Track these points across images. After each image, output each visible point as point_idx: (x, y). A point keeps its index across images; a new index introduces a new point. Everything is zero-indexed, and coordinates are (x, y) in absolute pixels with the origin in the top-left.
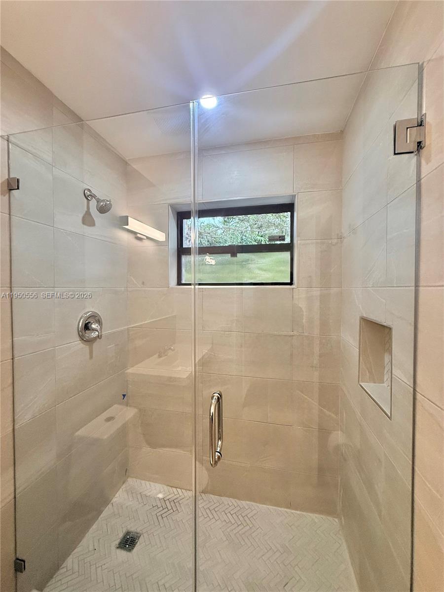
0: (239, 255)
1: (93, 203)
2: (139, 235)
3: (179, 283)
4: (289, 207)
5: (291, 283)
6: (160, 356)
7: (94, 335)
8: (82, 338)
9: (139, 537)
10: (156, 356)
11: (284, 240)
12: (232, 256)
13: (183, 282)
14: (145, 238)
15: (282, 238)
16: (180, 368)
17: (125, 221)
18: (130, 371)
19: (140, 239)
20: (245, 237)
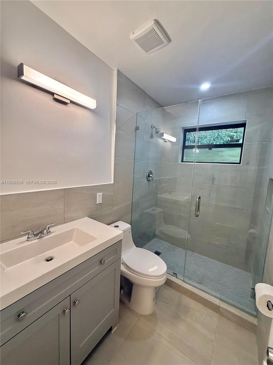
0: (213, 149)
1: (154, 130)
2: (166, 140)
3: (182, 161)
4: (243, 125)
5: (240, 163)
6: (170, 194)
7: (151, 178)
8: (147, 179)
9: (161, 253)
10: (168, 193)
11: (239, 141)
12: (209, 149)
13: (184, 161)
14: (168, 141)
15: (238, 141)
16: (180, 197)
17: (162, 135)
18: (159, 196)
19: (166, 142)
20: (220, 134)
